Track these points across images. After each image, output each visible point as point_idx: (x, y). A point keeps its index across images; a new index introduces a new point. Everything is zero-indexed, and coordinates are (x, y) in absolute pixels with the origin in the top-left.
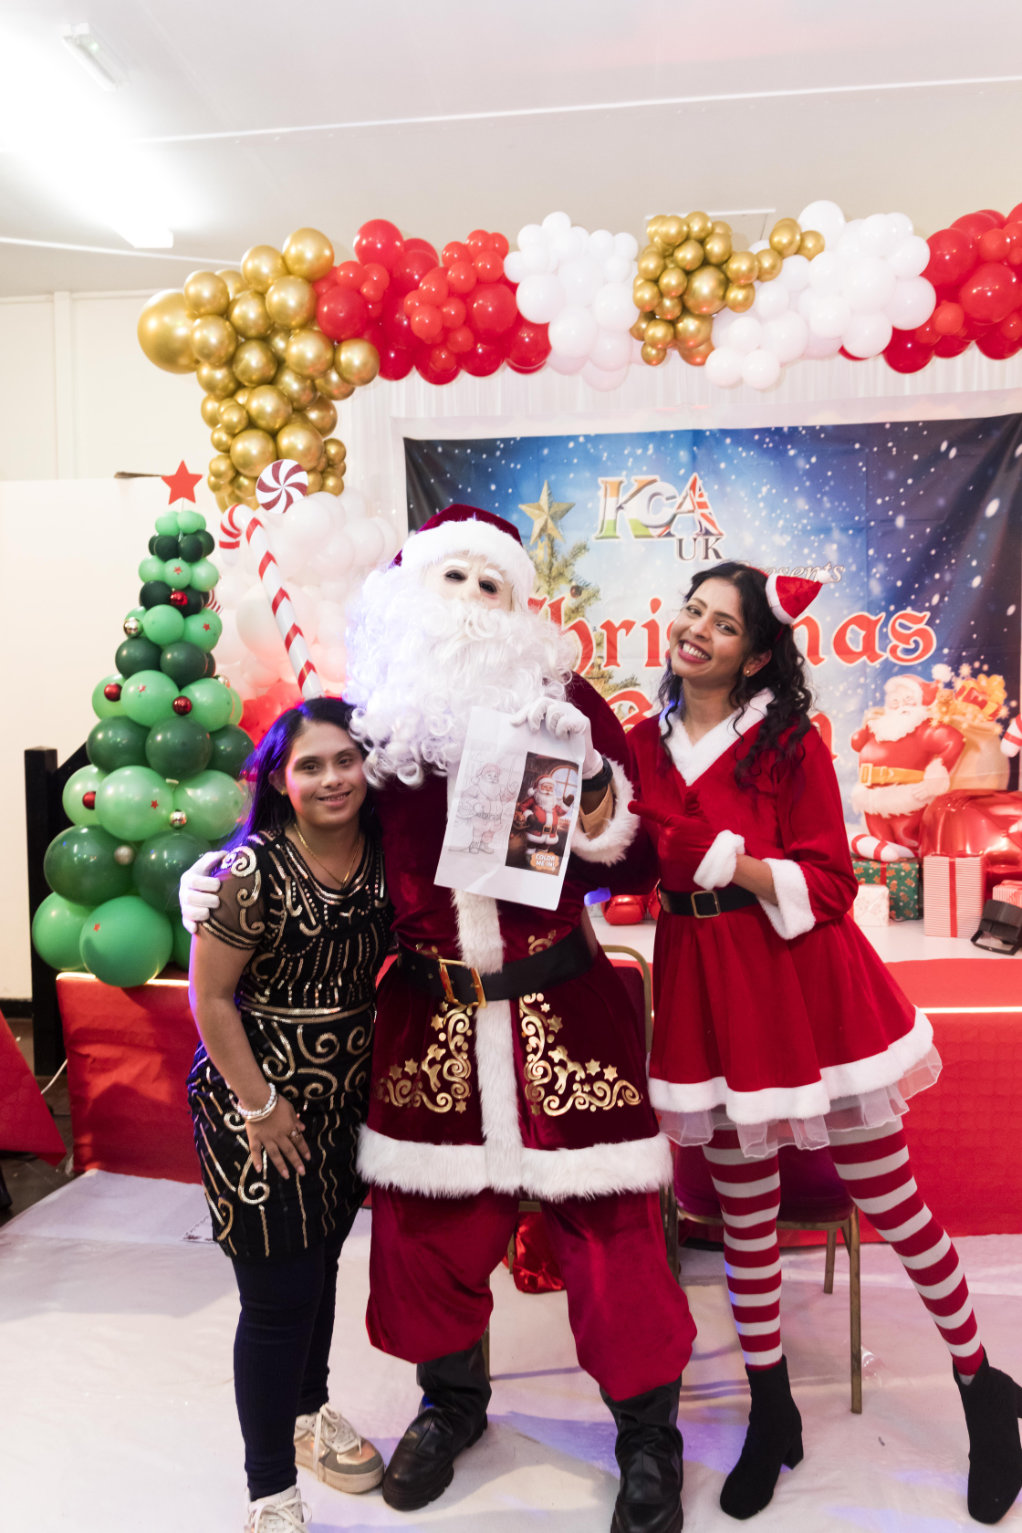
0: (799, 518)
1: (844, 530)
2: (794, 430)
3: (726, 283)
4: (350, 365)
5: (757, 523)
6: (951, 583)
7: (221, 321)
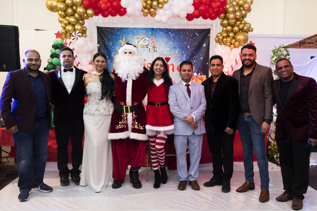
0: (171, 45)
1: (179, 48)
2: (170, 29)
3: (159, 3)
4: (89, 13)
5: (163, 46)
6: (197, 58)
7: (64, 3)
